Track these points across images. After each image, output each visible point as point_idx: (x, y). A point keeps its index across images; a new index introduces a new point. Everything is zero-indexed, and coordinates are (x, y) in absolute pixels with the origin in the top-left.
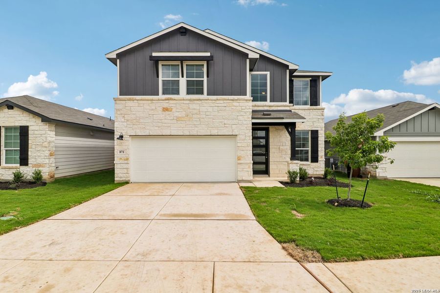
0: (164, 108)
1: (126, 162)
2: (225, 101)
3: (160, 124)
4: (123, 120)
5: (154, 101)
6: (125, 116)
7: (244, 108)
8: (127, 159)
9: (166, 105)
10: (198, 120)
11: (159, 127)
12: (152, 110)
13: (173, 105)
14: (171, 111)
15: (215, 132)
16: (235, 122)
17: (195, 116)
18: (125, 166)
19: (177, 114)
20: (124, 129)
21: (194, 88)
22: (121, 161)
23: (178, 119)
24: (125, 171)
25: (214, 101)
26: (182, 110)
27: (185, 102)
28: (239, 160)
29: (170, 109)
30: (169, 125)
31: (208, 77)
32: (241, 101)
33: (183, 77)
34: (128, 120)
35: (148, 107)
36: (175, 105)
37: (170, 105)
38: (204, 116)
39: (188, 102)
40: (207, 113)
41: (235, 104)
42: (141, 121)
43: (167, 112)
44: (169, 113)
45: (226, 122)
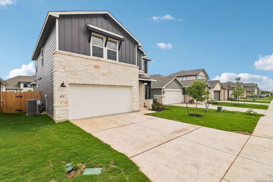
0: (95, 66)
1: (66, 104)
2: (128, 67)
3: (92, 77)
4: (63, 71)
5: (88, 60)
6: (65, 67)
7: (135, 72)
8: (67, 103)
9: (96, 63)
10: (115, 76)
11: (91, 79)
12: (87, 66)
13: (100, 64)
14: (99, 68)
15: (123, 84)
16: (132, 79)
17: (113, 73)
18: (66, 108)
19: (103, 71)
20: (65, 78)
21: (112, 56)
22: (62, 104)
23: (104, 74)
24: (66, 112)
25: (123, 66)
26: (106, 69)
27: (108, 63)
28: (134, 100)
29: (99, 67)
30: (98, 78)
31: (119, 50)
32: (135, 68)
33: (105, 47)
34: (67, 71)
35: (84, 63)
36: (102, 65)
37: (99, 64)
38: (118, 74)
39: (109, 64)
40: (120, 73)
41: (132, 69)
42: (79, 73)
43: (97, 68)
44: (98, 69)
45: (128, 78)
